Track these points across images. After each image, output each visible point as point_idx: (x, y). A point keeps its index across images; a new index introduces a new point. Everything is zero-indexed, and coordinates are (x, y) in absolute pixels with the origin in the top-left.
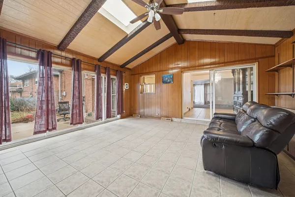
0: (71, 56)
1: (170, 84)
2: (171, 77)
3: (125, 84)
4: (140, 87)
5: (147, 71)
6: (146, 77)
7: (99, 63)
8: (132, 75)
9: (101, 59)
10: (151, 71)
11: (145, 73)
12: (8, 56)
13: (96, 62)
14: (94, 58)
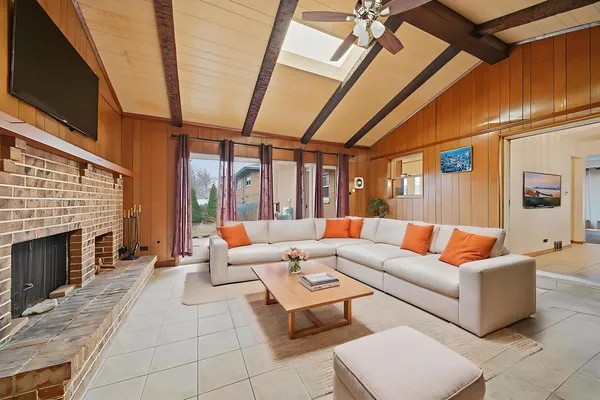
0: (258, 141)
1: (462, 175)
2: (467, 154)
3: (356, 179)
4: (389, 184)
5: (404, 147)
6: (404, 160)
7: (303, 146)
8: (371, 159)
9: (306, 139)
10: (413, 145)
11: (401, 152)
12: (191, 154)
13: (298, 145)
14: (293, 139)
